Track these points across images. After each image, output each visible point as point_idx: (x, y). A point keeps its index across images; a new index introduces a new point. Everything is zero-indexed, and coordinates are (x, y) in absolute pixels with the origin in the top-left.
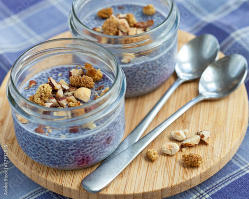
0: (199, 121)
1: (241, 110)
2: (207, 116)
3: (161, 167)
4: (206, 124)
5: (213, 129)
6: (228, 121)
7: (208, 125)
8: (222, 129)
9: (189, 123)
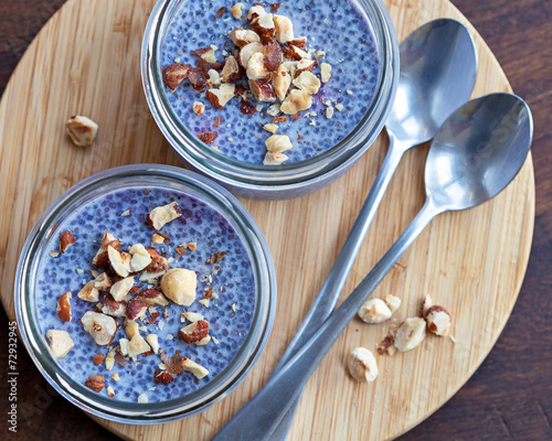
0: (426, 260)
1: (518, 229)
2: (445, 247)
3: (345, 396)
4: (441, 272)
5: (455, 287)
6: (489, 266)
7: (445, 275)
8: (474, 288)
9: (405, 268)
